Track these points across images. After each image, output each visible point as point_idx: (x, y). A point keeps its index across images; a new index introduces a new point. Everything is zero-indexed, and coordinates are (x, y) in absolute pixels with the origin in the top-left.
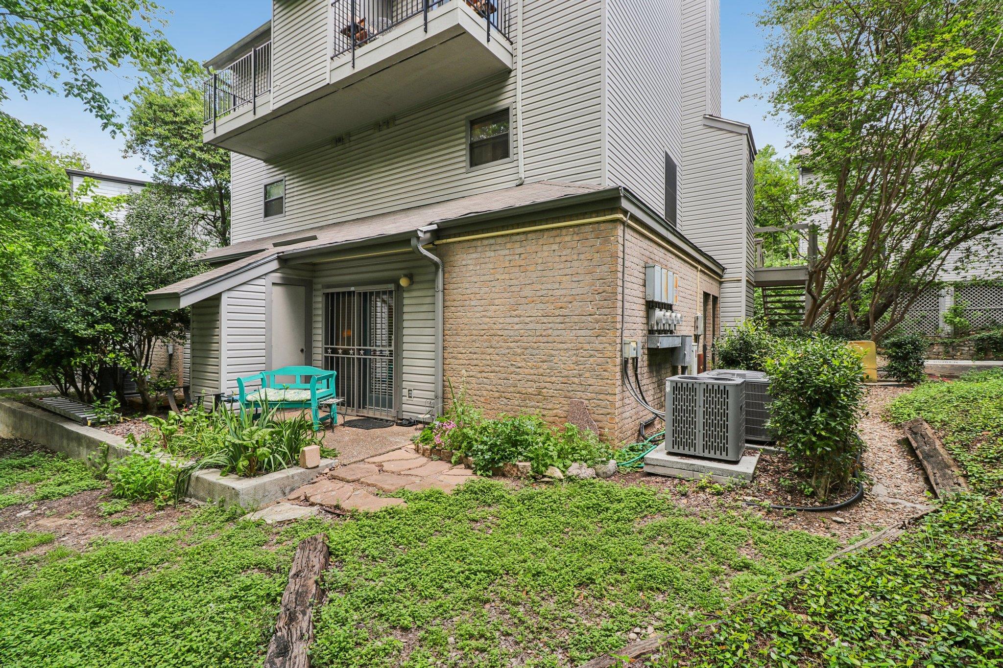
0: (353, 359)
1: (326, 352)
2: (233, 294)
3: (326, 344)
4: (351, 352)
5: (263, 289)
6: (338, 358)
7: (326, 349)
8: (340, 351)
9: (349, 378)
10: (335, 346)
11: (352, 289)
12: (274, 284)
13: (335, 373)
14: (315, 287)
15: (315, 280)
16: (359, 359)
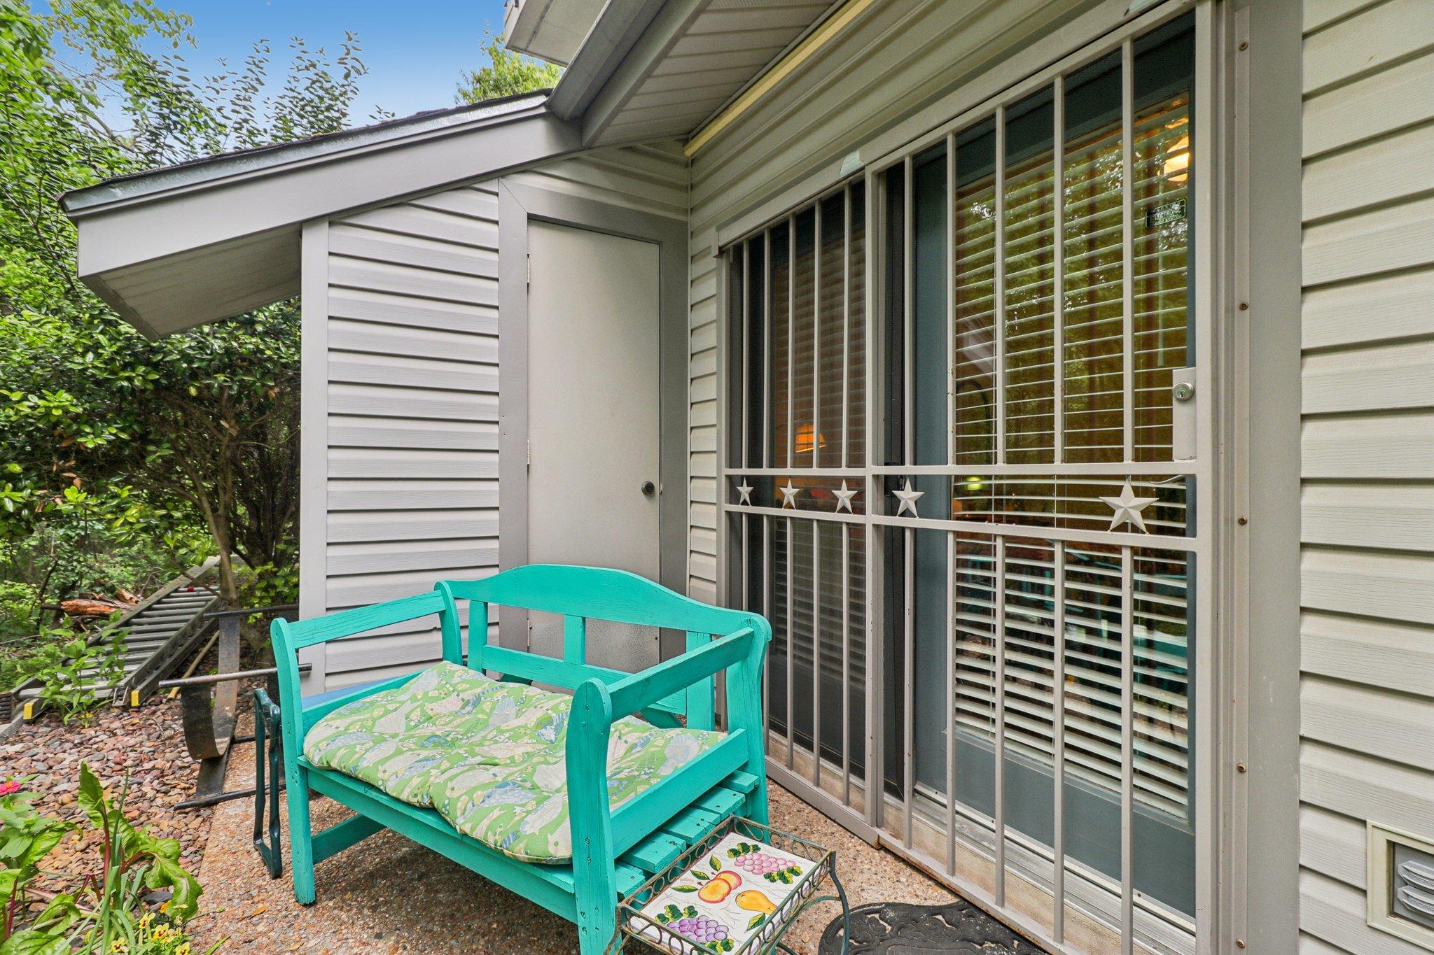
0: (857, 531)
1: (734, 497)
2: (346, 239)
3: (733, 462)
4: (844, 495)
5: (487, 237)
6: (779, 522)
7: (733, 482)
8: (789, 492)
9: (831, 611)
10: (765, 471)
11: (851, 163)
12: (533, 219)
13: (761, 624)
14: (695, 246)
15: (695, 221)
16: (892, 539)
